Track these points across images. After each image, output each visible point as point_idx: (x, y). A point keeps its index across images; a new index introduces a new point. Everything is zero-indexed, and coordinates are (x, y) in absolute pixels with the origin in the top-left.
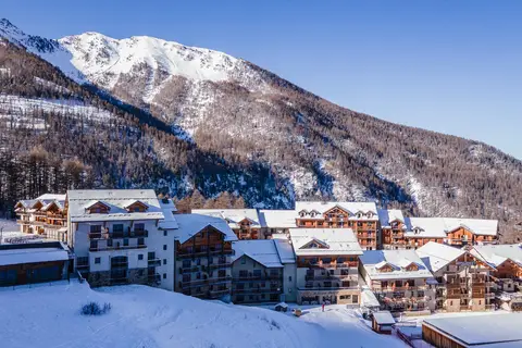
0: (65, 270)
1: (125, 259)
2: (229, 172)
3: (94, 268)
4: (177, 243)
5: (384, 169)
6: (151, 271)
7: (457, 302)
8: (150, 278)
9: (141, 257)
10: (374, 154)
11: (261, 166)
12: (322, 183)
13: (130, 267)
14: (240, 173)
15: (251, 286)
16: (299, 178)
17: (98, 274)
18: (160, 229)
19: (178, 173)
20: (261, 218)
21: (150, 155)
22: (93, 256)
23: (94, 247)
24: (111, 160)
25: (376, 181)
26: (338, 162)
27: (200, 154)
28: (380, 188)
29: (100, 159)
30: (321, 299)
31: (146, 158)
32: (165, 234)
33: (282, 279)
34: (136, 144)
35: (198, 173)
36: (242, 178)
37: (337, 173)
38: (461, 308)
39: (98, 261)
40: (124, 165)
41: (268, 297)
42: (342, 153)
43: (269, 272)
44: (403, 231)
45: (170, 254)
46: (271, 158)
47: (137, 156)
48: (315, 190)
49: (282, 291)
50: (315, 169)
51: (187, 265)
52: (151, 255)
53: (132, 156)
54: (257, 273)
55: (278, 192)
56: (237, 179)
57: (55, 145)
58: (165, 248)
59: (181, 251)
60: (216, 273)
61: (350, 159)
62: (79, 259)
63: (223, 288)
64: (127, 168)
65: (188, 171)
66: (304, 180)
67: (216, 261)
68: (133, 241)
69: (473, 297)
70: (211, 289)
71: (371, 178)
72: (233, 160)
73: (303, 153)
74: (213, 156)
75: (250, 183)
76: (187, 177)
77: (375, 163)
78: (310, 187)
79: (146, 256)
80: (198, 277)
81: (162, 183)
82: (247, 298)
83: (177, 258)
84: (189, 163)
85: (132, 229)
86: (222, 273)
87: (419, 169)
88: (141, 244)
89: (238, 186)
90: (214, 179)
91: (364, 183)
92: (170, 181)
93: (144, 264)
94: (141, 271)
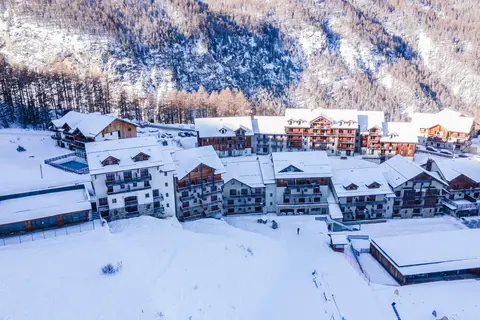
0: (90, 215)
1: (135, 198)
2: (239, 34)
3: (112, 206)
4: (175, 179)
5: (394, 26)
6: (157, 205)
7: (410, 211)
8: (156, 210)
9: (147, 195)
10: (386, 8)
11: (271, 27)
12: (330, 42)
13: (139, 203)
14: (250, 35)
15: (240, 201)
16: (308, 37)
17: (116, 211)
18: (161, 171)
19: (192, 37)
20: (255, 125)
21: (165, 20)
22: (110, 198)
23: (110, 191)
24: (129, 27)
25: (385, 38)
26: (348, 19)
27: (210, 16)
28: (387, 45)
29: (118, 26)
30: (295, 211)
31: (161, 23)
32: (166, 174)
33: (264, 195)
34: (150, 9)
35: (210, 36)
36: (252, 39)
37: (346, 31)
38: (414, 215)
39: (114, 201)
40: (141, 31)
41: (253, 209)
42: (353, 8)
43: (254, 191)
44: (380, 136)
45: (171, 189)
46: (282, 18)
47: (152, 21)
48: (323, 49)
49: (264, 204)
50: (324, 28)
51: (185, 195)
52: (156, 193)
53: (147, 22)
54: (244, 192)
55: (287, 53)
56: (247, 40)
57: (75, 13)
58: (166, 184)
59: (180, 185)
60: (209, 199)
61: (360, 14)
62: (100, 200)
63: (215, 208)
64: (144, 34)
65: (201, 35)
66: (313, 40)
67: (209, 189)
68: (141, 184)
69: (425, 206)
70: (206, 209)
71: (380, 35)
72: (244, 21)
73: (313, 11)
74: (224, 19)
75: (260, 44)
76: (200, 41)
77: (386, 18)
78: (319, 46)
79: (151, 195)
80: (195, 202)
81: (177, 48)
82: (236, 210)
83: (176, 191)
84: (200, 26)
85: (139, 175)
86: (214, 199)
87: (430, 23)
88: (147, 185)
89: (248, 47)
90: (225, 42)
91: (372, 40)
92: (184, 45)
93: (150, 200)
94: (148, 206)
